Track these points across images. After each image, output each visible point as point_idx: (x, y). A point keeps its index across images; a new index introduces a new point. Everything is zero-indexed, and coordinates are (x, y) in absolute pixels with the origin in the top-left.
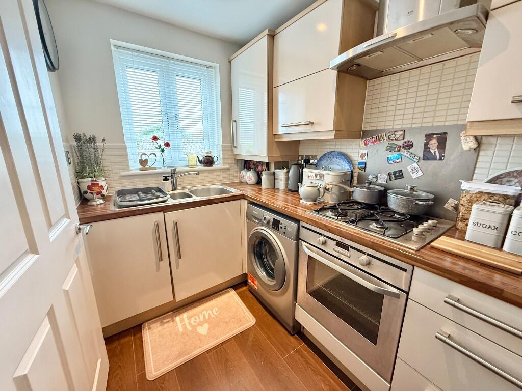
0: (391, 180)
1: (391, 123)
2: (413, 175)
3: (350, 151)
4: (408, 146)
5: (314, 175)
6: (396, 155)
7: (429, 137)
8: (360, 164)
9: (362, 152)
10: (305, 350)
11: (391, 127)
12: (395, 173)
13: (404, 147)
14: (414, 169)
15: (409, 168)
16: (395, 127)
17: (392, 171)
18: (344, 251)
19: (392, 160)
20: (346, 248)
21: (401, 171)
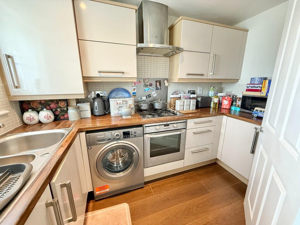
0: (147, 98)
1: (144, 75)
2: (154, 95)
3: (127, 87)
4: (151, 85)
5: (121, 102)
6: (148, 89)
7: (156, 81)
8: (133, 93)
9: (134, 88)
10: (153, 185)
11: (144, 77)
12: (148, 95)
13: (150, 85)
14: (154, 93)
15: (153, 93)
16: (145, 77)
17: (147, 95)
18: (167, 127)
19: (146, 90)
20: (168, 125)
21: (150, 94)
